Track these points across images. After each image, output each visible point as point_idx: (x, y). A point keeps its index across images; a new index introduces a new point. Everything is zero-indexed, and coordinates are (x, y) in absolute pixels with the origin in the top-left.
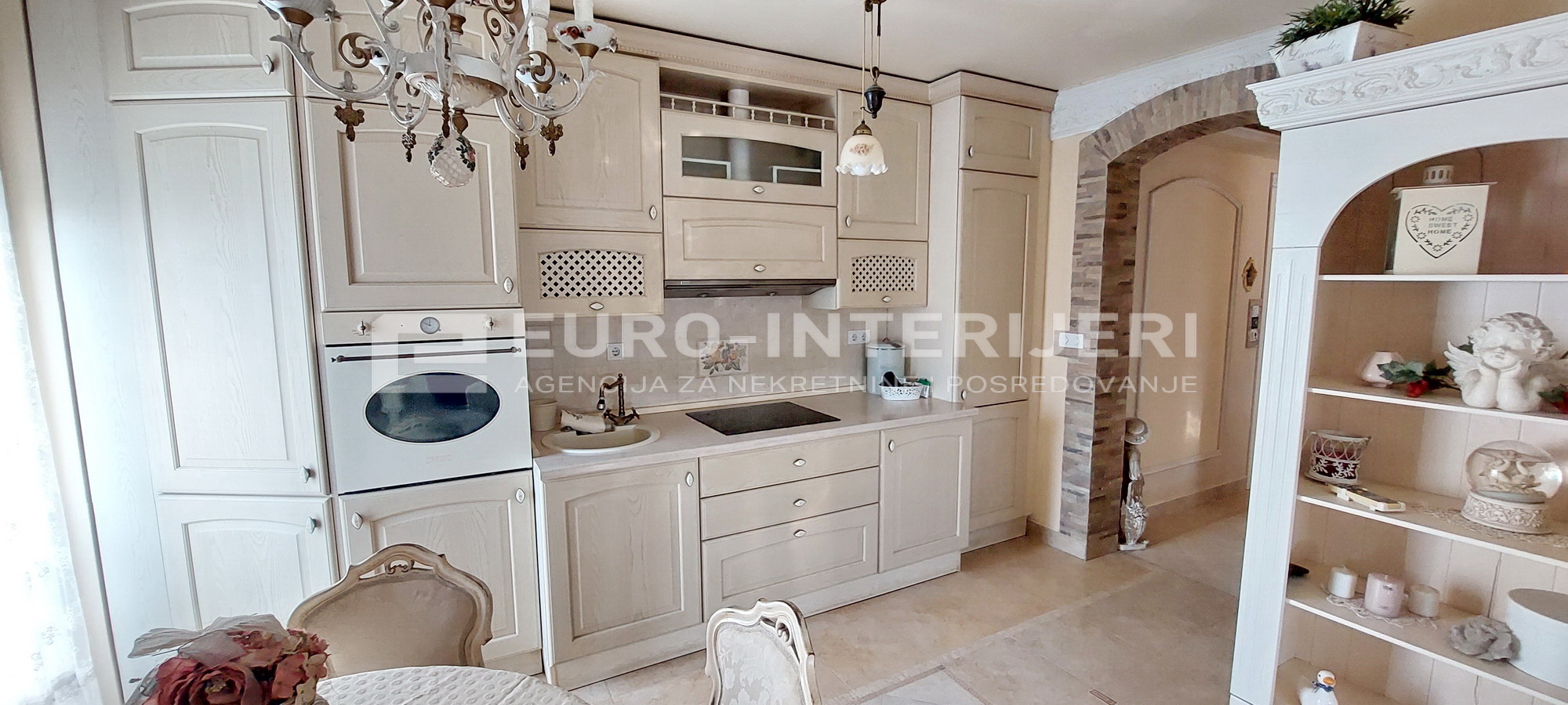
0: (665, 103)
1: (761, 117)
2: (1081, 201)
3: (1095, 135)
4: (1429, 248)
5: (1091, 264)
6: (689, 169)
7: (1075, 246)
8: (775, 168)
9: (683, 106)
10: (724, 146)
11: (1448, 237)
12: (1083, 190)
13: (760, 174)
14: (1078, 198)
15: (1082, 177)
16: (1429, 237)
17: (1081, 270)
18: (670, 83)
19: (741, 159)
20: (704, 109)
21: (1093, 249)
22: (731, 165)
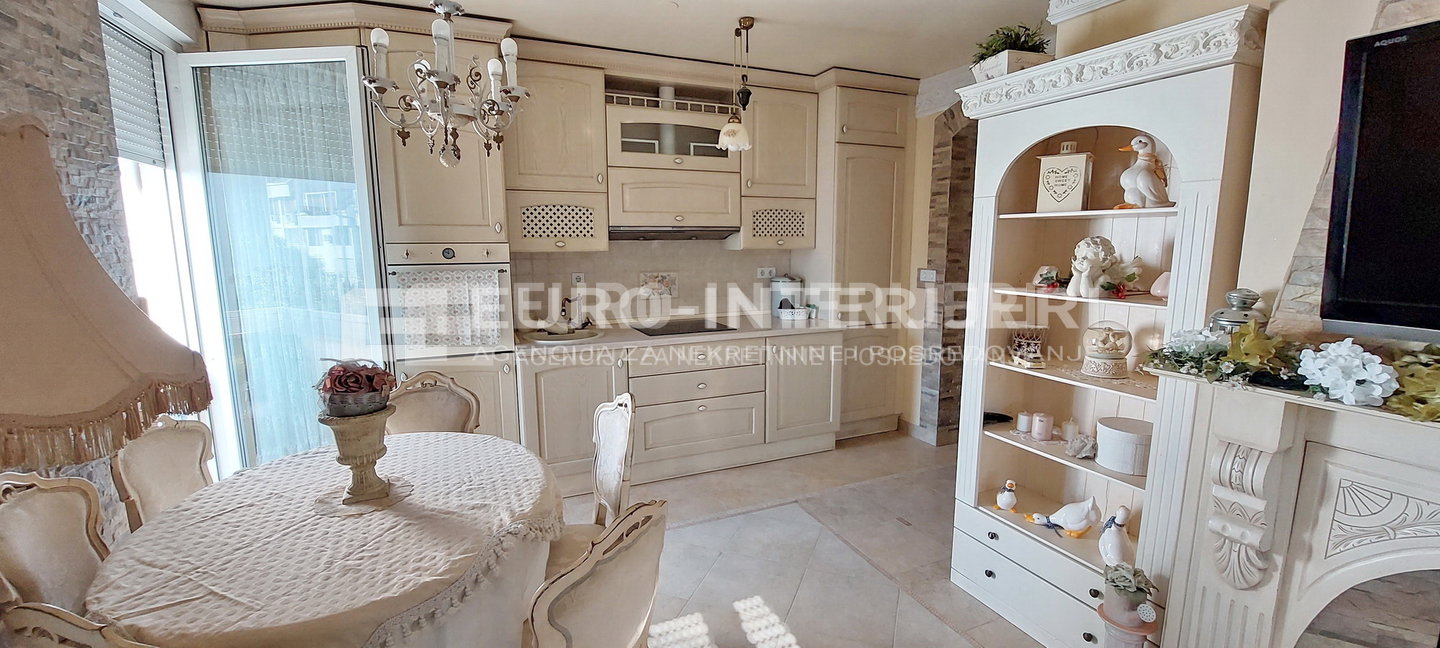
0: (609, 100)
1: (681, 107)
2: (936, 166)
3: (945, 114)
4: (1055, 196)
5: (940, 215)
6: (626, 147)
7: (932, 201)
8: (692, 145)
9: (623, 102)
10: (656, 130)
11: (1065, 188)
12: (937, 157)
13: (681, 150)
14: (934, 164)
15: (936, 147)
16: (1055, 188)
17: (934, 220)
18: (612, 84)
19: (669, 139)
20: (639, 103)
21: (942, 204)
22: (659, 143)
